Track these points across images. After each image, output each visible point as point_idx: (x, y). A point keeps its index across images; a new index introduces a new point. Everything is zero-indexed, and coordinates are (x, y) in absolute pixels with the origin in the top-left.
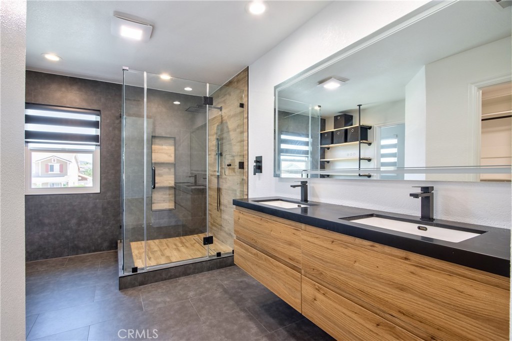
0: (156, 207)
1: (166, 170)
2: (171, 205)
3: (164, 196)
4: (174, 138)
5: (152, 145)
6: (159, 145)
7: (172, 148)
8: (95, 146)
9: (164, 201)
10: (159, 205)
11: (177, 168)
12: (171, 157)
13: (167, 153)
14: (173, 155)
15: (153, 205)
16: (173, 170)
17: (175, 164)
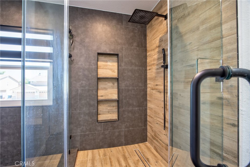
0: (101, 118)
1: (110, 84)
2: (114, 116)
3: (109, 108)
4: (117, 55)
5: (98, 61)
6: (104, 61)
7: (116, 64)
8: (49, 63)
9: (109, 112)
10: (104, 116)
11: (120, 82)
12: (115, 72)
13: (111, 69)
14: (116, 71)
15: (99, 116)
16: (116, 84)
17: (118, 79)
